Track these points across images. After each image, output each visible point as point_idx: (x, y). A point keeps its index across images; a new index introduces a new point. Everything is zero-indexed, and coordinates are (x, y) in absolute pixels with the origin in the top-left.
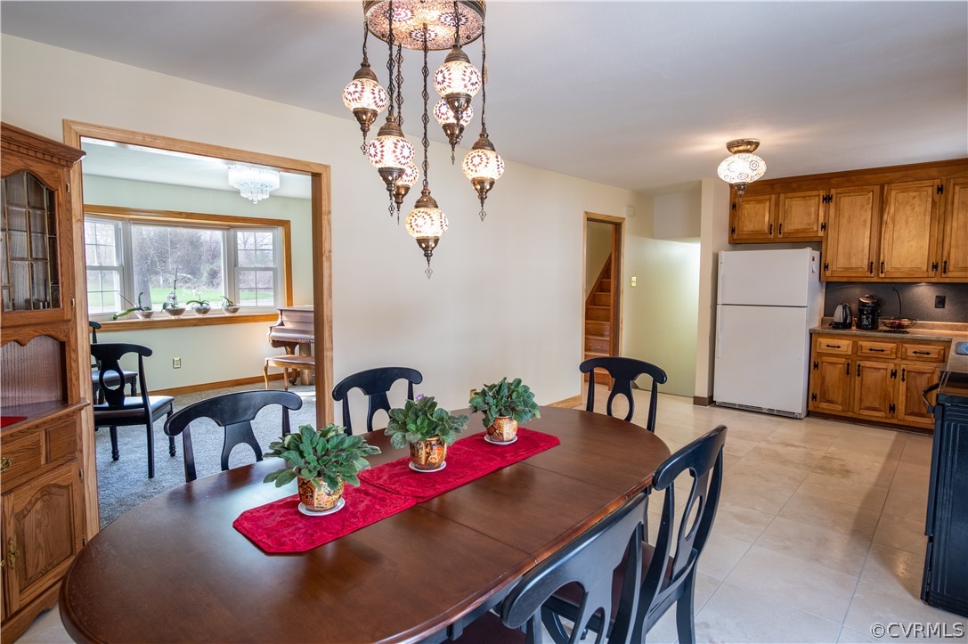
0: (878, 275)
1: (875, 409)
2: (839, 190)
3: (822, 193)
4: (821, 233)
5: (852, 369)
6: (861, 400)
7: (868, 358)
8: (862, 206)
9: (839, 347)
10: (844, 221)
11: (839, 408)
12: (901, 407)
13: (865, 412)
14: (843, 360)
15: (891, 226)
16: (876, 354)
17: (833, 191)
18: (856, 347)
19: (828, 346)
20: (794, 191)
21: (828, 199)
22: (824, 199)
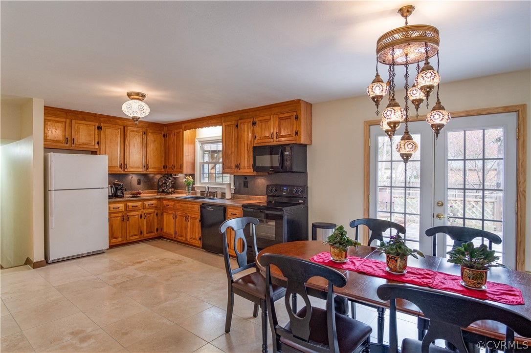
0: (124, 171)
1: (135, 235)
2: (105, 125)
3: (97, 124)
4: (97, 147)
5: (125, 219)
6: (129, 233)
7: (131, 211)
8: (116, 135)
9: (119, 208)
10: (108, 141)
11: (120, 239)
12: (145, 231)
13: (132, 238)
14: (120, 214)
15: (128, 147)
16: (135, 209)
17: (102, 125)
18: (126, 206)
19: (114, 208)
20: (81, 120)
21: (100, 128)
22: (98, 128)
